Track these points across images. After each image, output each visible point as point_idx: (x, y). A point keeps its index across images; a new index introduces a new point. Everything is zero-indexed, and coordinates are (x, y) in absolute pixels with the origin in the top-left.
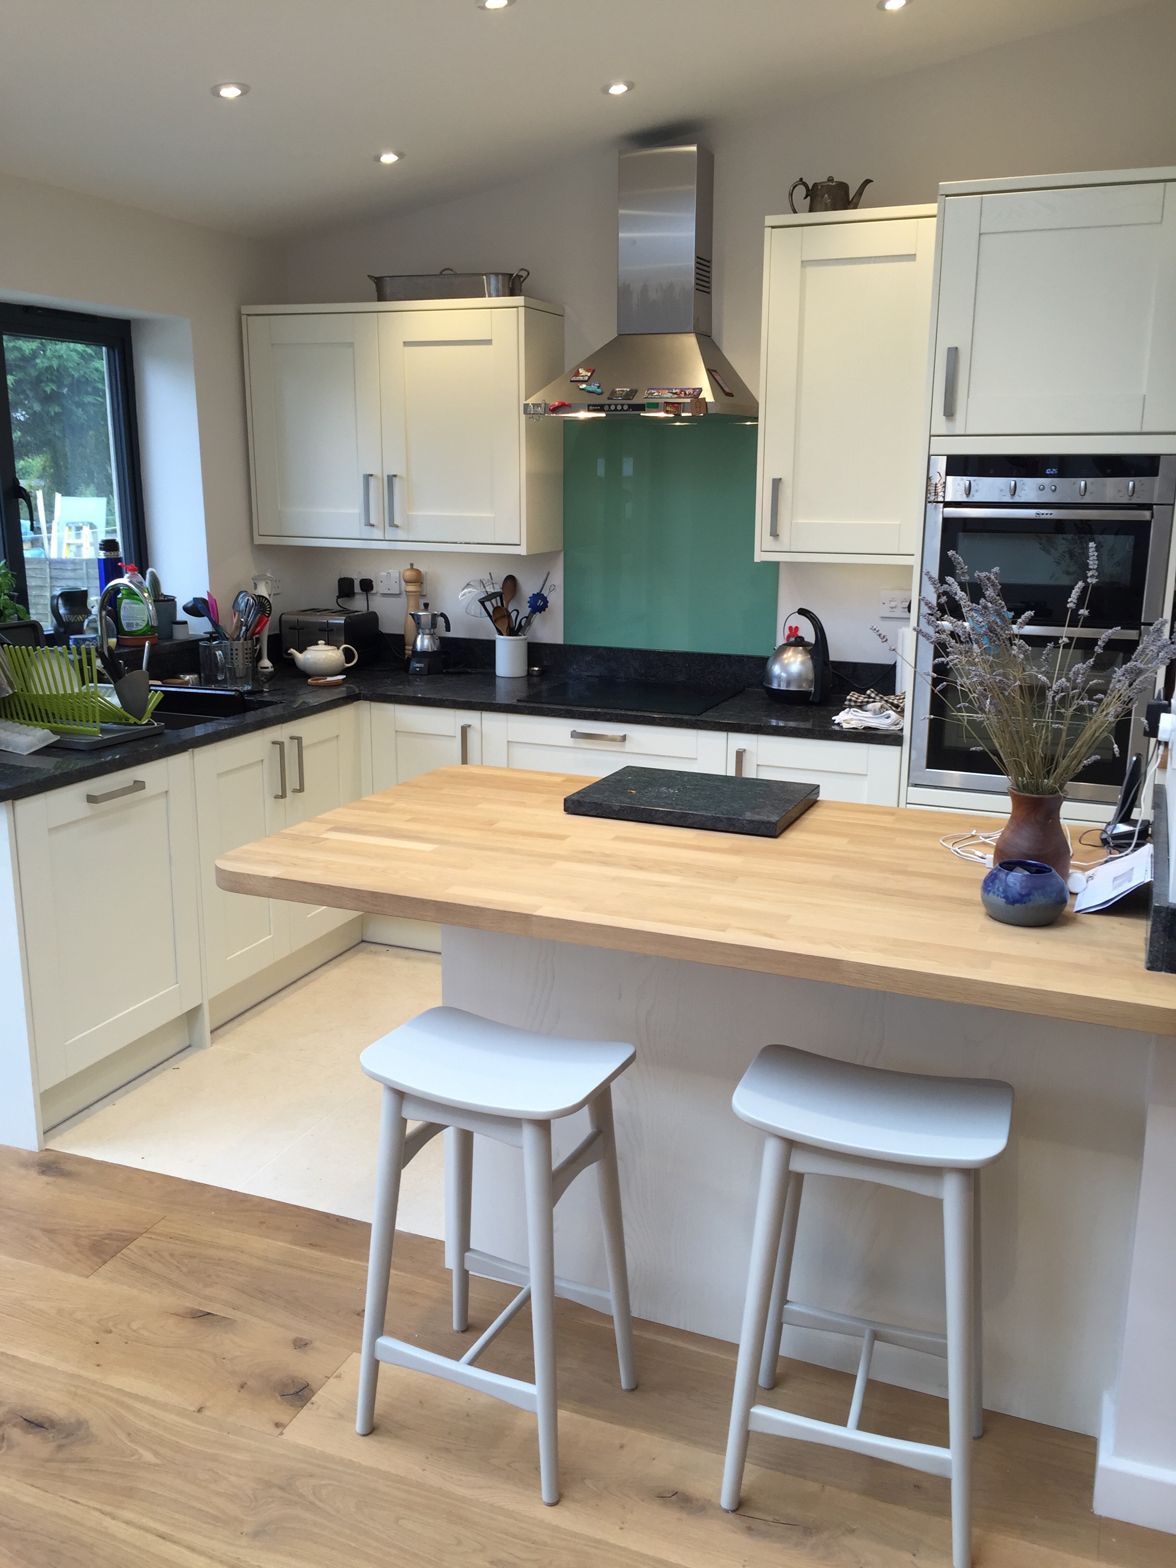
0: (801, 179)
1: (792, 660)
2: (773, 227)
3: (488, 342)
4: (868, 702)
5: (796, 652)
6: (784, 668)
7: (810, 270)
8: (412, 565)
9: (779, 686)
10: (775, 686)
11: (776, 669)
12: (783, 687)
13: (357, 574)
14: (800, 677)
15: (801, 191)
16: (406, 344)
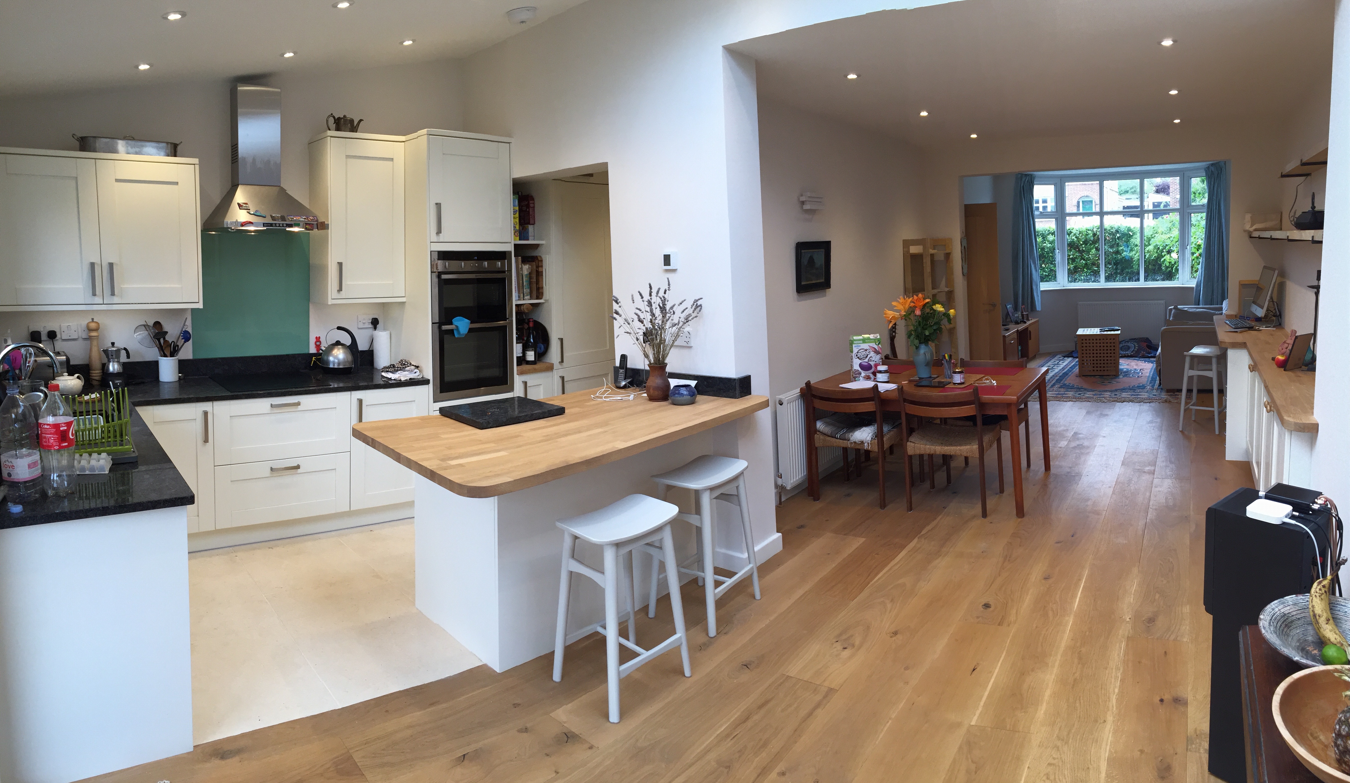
0: (332, 114)
1: (338, 353)
2: (331, 137)
3: (177, 183)
4: (406, 367)
5: (339, 349)
6: (336, 357)
7: (350, 160)
8: (93, 319)
9: (334, 366)
10: (331, 366)
11: (331, 359)
12: (336, 366)
13: (44, 327)
14: (345, 362)
15: (331, 120)
16: (117, 180)
